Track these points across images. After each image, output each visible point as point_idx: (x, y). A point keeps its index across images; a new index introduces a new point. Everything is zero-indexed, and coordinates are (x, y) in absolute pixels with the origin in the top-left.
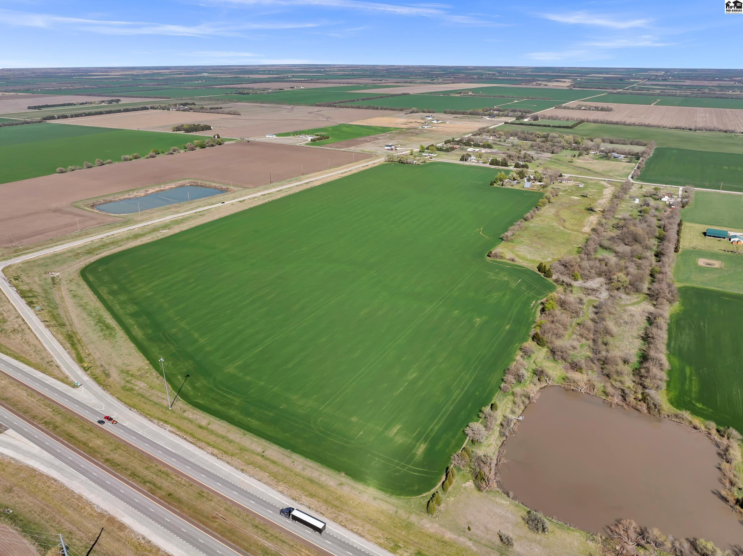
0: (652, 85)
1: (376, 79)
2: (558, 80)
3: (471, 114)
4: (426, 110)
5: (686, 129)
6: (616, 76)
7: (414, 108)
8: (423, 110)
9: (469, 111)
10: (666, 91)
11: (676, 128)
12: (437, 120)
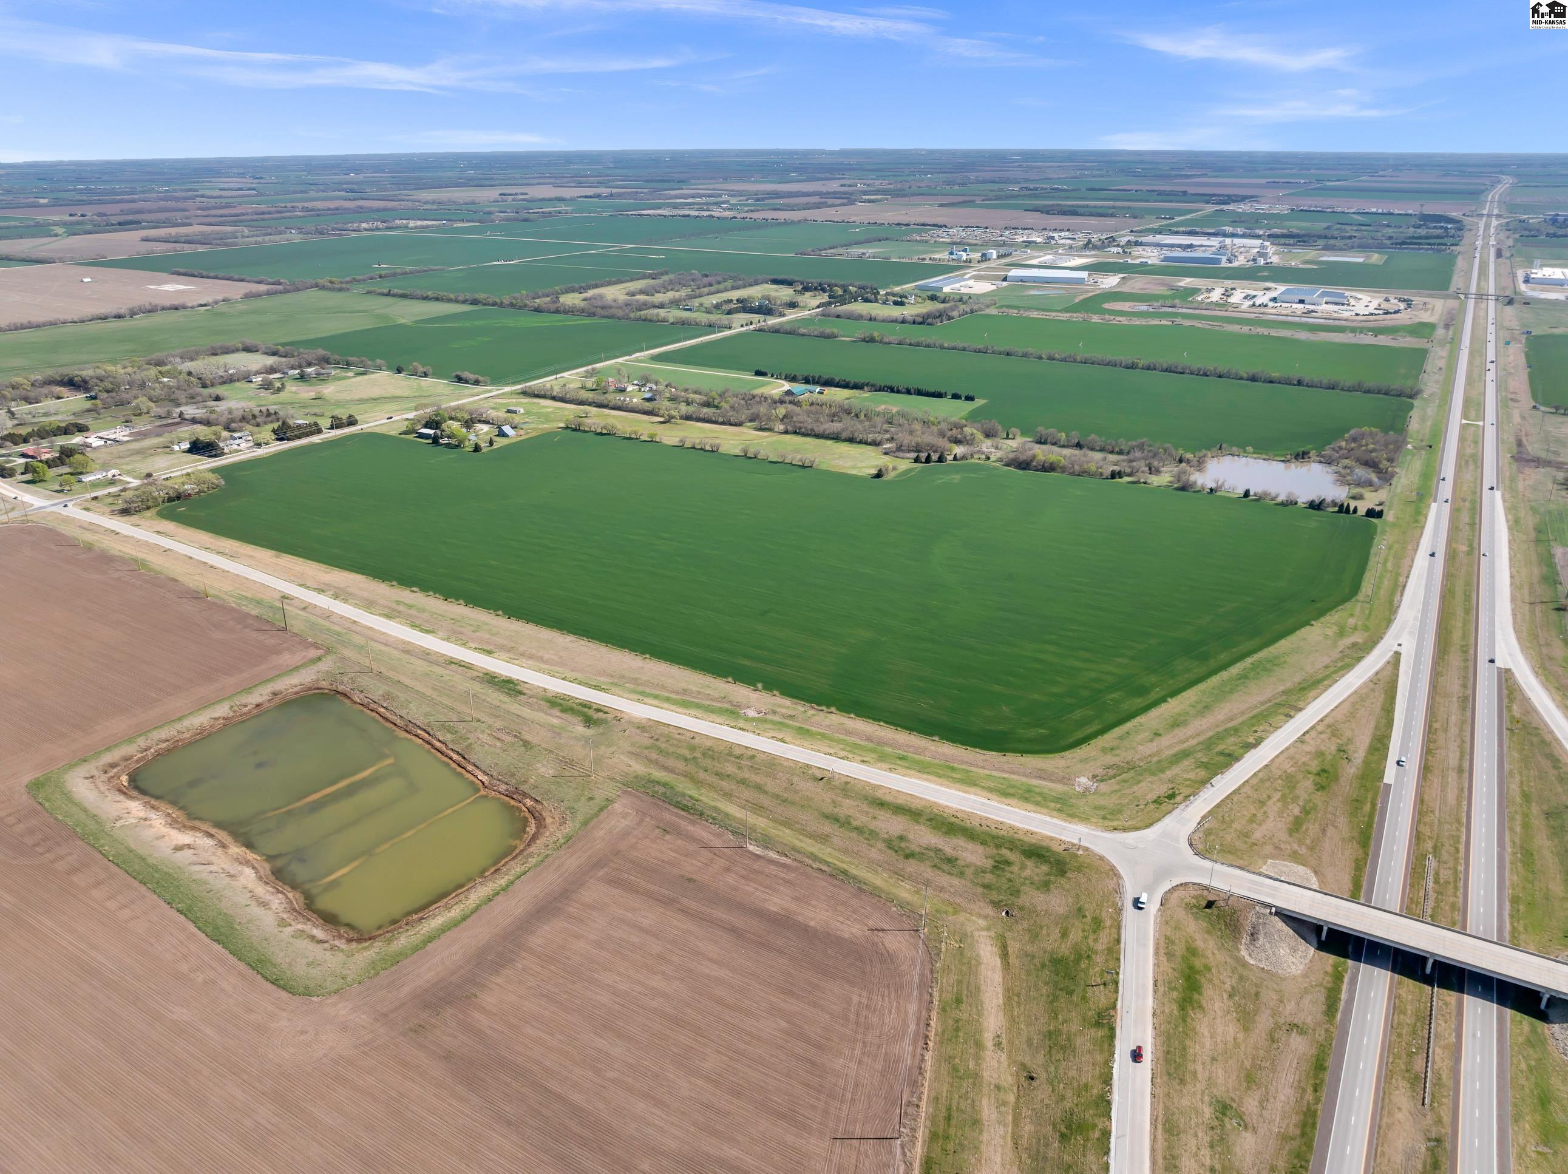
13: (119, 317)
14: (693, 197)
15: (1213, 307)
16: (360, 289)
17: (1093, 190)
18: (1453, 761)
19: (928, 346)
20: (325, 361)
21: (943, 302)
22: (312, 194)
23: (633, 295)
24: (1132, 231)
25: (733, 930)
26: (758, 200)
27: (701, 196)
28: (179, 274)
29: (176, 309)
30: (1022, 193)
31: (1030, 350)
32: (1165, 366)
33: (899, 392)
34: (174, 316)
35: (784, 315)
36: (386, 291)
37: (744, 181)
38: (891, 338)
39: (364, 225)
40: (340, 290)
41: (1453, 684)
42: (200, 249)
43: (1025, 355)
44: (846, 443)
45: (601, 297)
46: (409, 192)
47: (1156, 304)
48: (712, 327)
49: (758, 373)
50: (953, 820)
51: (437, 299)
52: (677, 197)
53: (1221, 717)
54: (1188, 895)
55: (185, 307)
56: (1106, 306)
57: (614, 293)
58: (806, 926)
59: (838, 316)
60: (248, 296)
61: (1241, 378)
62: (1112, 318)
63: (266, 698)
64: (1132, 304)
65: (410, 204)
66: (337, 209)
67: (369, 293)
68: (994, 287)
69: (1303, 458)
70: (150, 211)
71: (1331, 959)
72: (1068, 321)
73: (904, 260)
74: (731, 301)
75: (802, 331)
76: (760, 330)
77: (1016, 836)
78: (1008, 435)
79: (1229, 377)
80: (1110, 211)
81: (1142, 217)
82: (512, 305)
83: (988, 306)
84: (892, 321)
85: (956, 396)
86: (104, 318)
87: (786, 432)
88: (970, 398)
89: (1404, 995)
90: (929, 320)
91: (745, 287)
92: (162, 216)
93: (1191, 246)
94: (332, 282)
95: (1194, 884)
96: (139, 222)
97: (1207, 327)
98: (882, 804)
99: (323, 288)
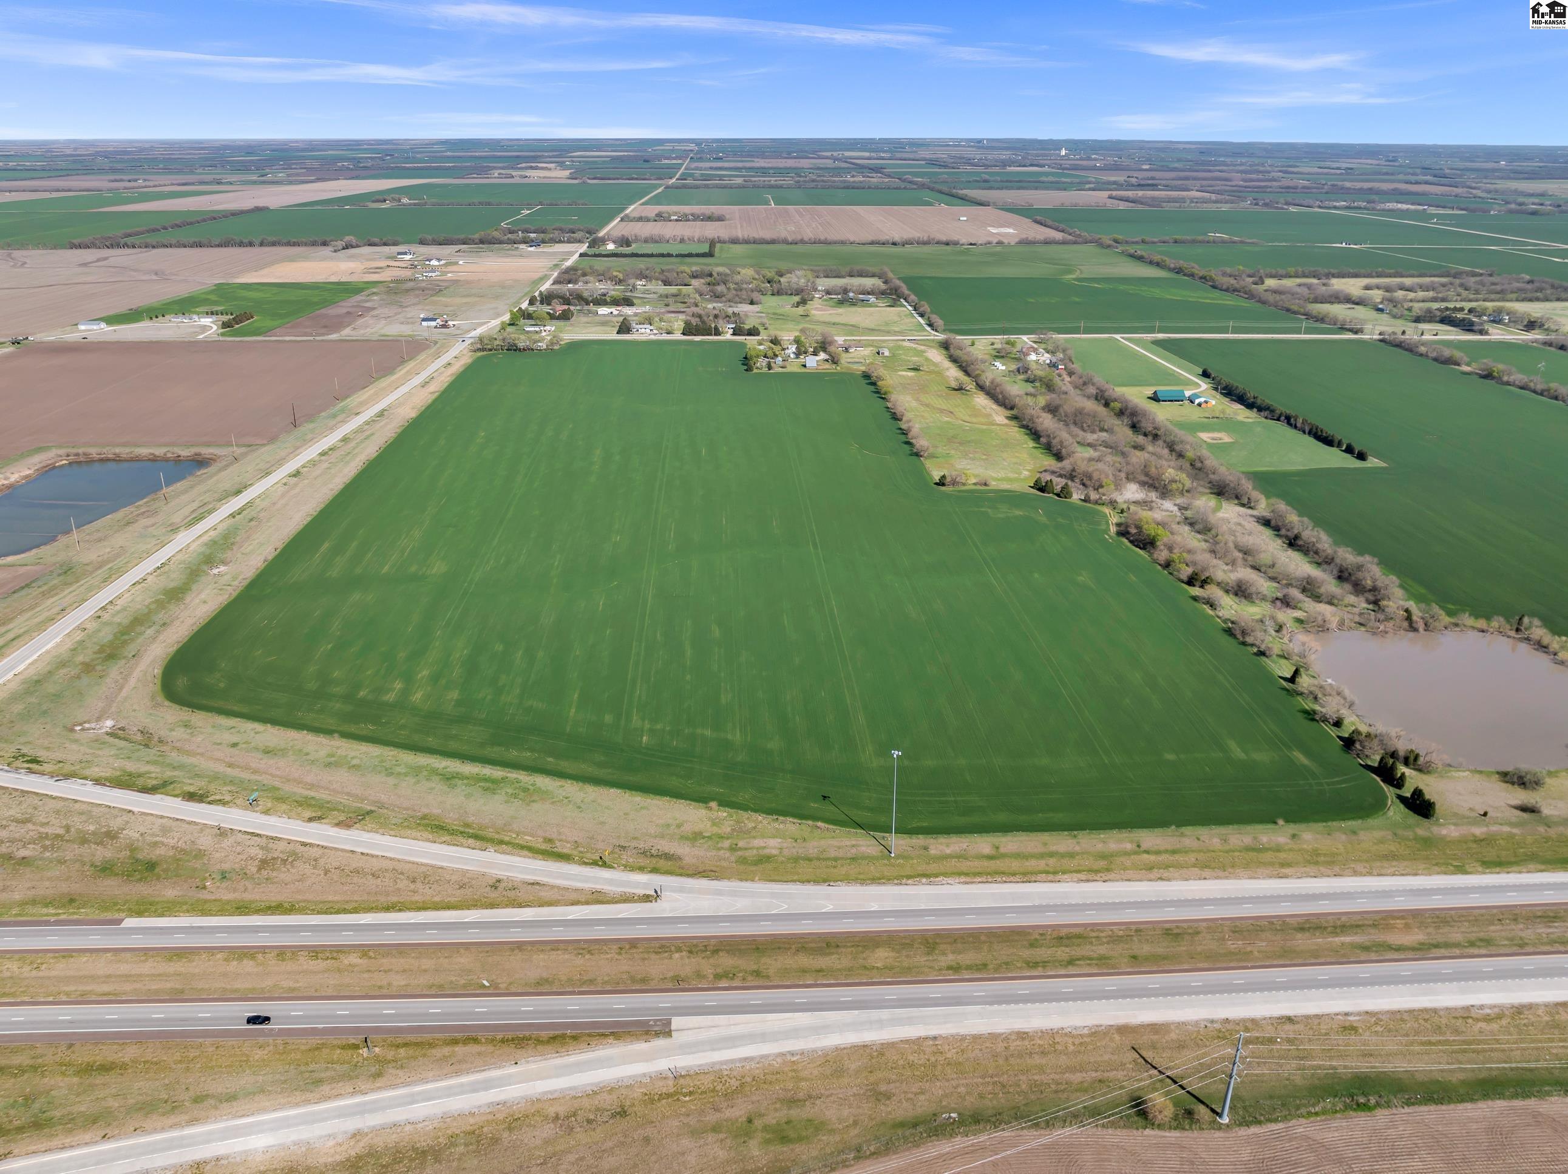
0: (711, 168)
1: (118, 177)
2: (533, 165)
3: (482, 242)
4: (376, 240)
5: (888, 243)
6: (626, 154)
7: (347, 238)
8: (369, 240)
9: (476, 236)
10: (753, 179)
11: (872, 243)
12: (439, 260)
28: (1035, 221)
33: (1294, 426)
49: (1205, 373)
51: (1158, 264)
55: (956, 243)
74: (1460, 309)
75: (1422, 349)
76: (1384, 341)
82: (1203, 278)
85: (1349, 450)
88: (1361, 456)
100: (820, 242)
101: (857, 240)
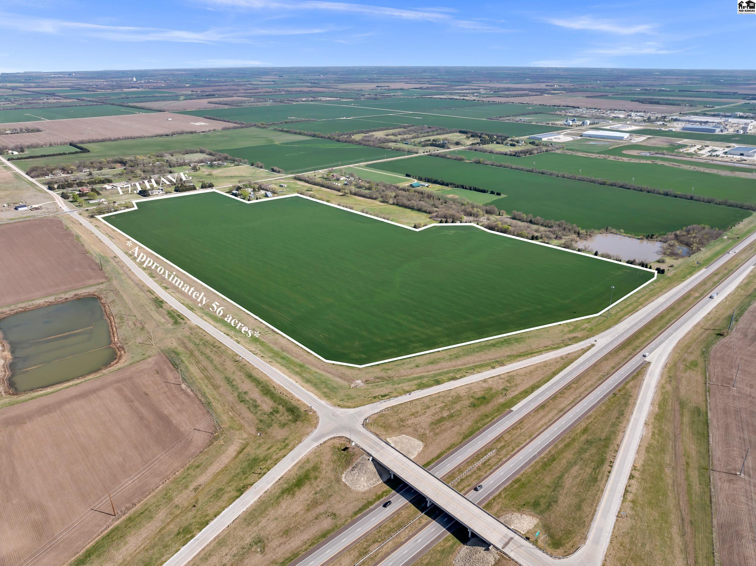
5: (164, 135)
13: (167, 135)
14: (466, 90)
15: (685, 155)
16: (272, 128)
17: (682, 91)
18: (562, 406)
19: (505, 167)
20: (226, 159)
21: (537, 145)
22: (297, 84)
23: (388, 136)
24: (680, 114)
25: (142, 418)
26: (495, 92)
27: (472, 89)
28: (207, 118)
29: (192, 133)
30: (641, 92)
31: (554, 172)
32: (621, 184)
33: (466, 188)
34: (189, 136)
35: (450, 148)
36: (281, 129)
37: (500, 83)
38: (488, 162)
39: (304, 99)
40: (264, 128)
41: (607, 367)
42: (226, 107)
43: (551, 174)
44: (416, 212)
45: (373, 136)
46: (337, 85)
47: (652, 152)
48: (410, 152)
49: (408, 175)
50: (272, 389)
51: (300, 134)
52: (458, 90)
53: (459, 363)
54: (337, 442)
55: (196, 132)
56: (624, 152)
57: (380, 134)
58: (171, 422)
59: (476, 150)
60: (224, 129)
61: (660, 194)
62: (620, 158)
63: (71, 296)
64: (638, 151)
65: (333, 90)
66: (300, 91)
67: (275, 130)
68: (572, 139)
69: (652, 238)
70: (223, 90)
71: (387, 488)
72: (596, 159)
73: (539, 124)
74: (430, 140)
75: (448, 156)
76: (430, 155)
77: (291, 401)
78: (499, 213)
79: (654, 193)
80: (678, 103)
81: (696, 106)
82: (329, 138)
83: (557, 149)
84: (501, 154)
85: (492, 193)
86: (161, 136)
87: (393, 204)
88: (499, 194)
89: (403, 514)
90: (518, 154)
91: (444, 134)
92: (224, 93)
93: (706, 123)
94: (262, 124)
95: (346, 438)
96: (214, 95)
97: (671, 165)
98: (250, 376)
99: (258, 127)
100: (128, 138)
101: (150, 135)
